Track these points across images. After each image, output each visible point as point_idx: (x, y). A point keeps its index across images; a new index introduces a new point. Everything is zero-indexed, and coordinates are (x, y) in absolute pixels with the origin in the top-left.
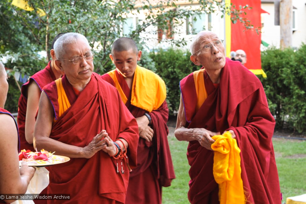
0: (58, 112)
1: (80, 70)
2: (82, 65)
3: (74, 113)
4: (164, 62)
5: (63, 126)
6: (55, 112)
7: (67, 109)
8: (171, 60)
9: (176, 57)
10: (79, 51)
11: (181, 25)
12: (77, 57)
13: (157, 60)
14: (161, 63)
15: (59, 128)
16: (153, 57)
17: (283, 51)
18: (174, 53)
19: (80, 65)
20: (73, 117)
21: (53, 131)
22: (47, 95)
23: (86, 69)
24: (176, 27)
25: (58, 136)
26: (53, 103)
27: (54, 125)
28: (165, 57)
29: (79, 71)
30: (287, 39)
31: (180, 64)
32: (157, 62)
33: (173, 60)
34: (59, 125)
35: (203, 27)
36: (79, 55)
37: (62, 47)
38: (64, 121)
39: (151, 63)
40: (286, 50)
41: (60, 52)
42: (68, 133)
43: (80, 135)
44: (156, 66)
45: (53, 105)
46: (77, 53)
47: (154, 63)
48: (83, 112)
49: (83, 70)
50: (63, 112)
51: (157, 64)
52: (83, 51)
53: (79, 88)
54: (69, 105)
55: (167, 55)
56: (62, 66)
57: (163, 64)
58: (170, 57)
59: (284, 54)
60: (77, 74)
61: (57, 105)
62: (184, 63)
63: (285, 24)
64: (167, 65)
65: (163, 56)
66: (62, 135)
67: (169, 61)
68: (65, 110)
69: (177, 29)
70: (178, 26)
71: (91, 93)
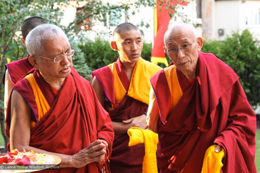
0: (38, 116)
1: (61, 68)
2: (63, 64)
3: (56, 116)
4: (92, 52)
5: (45, 131)
6: (36, 116)
7: (46, 111)
8: (99, 50)
9: (104, 48)
10: (60, 48)
11: (119, 18)
12: (59, 54)
13: (86, 50)
14: (89, 53)
15: (41, 134)
16: (81, 47)
17: (209, 43)
18: (102, 44)
19: (61, 63)
20: (56, 121)
21: (32, 138)
22: (23, 96)
23: (67, 66)
24: (114, 20)
25: (39, 143)
26: (31, 105)
27: (33, 131)
28: (93, 48)
29: (60, 70)
30: (209, 32)
31: (108, 54)
32: (85, 53)
33: (101, 50)
34: (39, 130)
35: (141, 20)
36: (60, 53)
37: (39, 43)
38: (46, 126)
39: (79, 54)
40: (211, 42)
41: (37, 49)
42: (52, 139)
43: (66, 141)
44: (84, 56)
45: (32, 109)
46: (59, 51)
47: (83, 54)
48: (66, 114)
49: (64, 68)
50: (42, 115)
51: (85, 55)
52: (64, 47)
53: (56, 86)
54: (48, 107)
55: (95, 46)
56: (37, 63)
57: (91, 54)
58: (98, 48)
59: (208, 45)
60: (58, 73)
61: (36, 108)
62: (112, 54)
63: (207, 17)
64: (95, 55)
65: (90, 46)
66: (44, 142)
67: (97, 51)
68: (45, 113)
69: (115, 22)
70: (116, 19)
71: (71, 92)
